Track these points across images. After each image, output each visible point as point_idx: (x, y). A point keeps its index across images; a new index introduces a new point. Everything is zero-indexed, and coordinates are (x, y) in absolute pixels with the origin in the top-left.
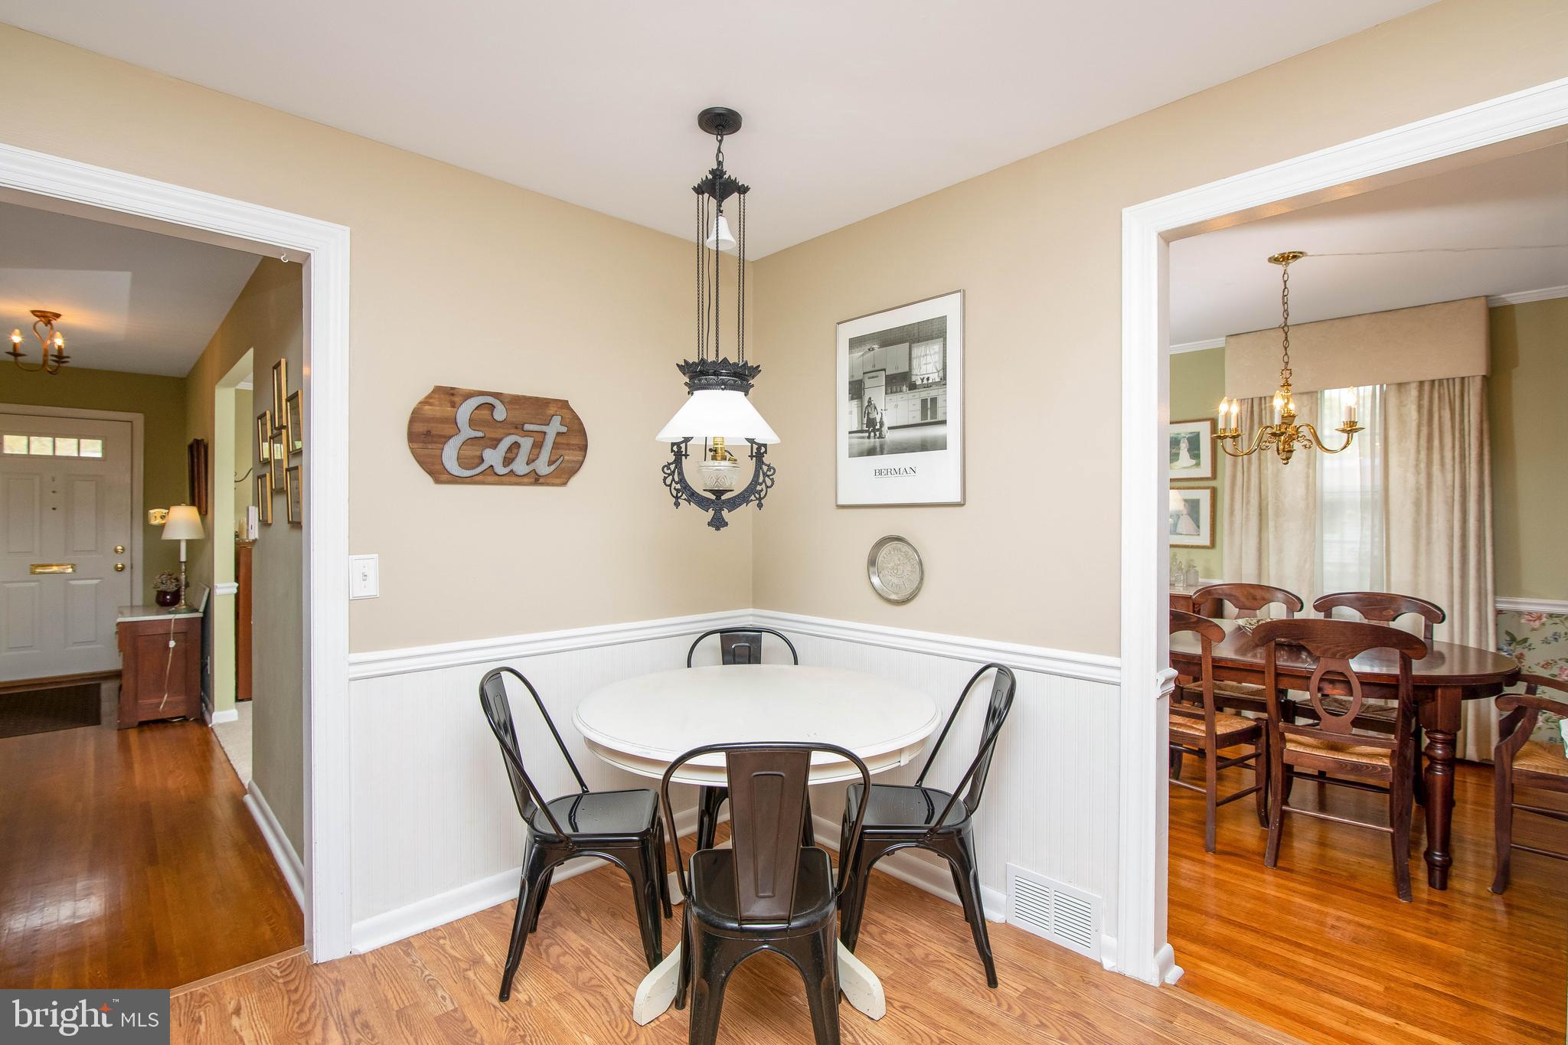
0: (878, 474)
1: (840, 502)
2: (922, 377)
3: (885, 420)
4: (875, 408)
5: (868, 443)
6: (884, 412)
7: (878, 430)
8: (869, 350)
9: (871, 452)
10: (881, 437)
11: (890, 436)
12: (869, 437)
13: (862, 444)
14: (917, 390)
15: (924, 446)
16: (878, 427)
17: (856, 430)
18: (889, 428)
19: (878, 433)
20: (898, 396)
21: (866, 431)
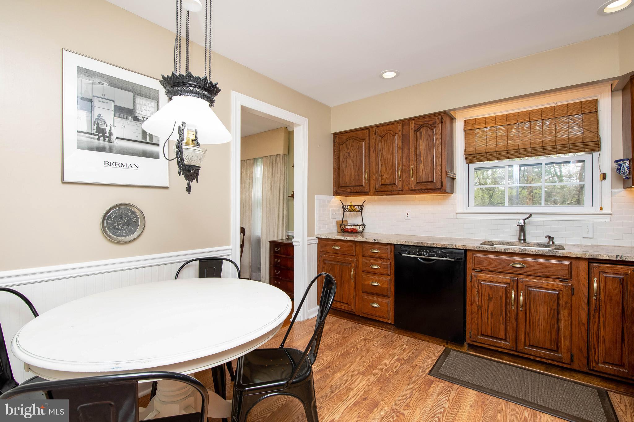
0: (107, 164)
1: (66, 179)
2: (143, 116)
3: (113, 131)
4: (105, 122)
5: (96, 142)
6: (112, 127)
7: (107, 137)
8: (99, 83)
9: (101, 149)
10: (109, 141)
11: (118, 143)
12: (99, 139)
13: (92, 142)
14: (139, 122)
15: (145, 154)
16: (107, 134)
17: (85, 131)
18: (117, 138)
19: (107, 139)
20: (126, 121)
21: (96, 135)
